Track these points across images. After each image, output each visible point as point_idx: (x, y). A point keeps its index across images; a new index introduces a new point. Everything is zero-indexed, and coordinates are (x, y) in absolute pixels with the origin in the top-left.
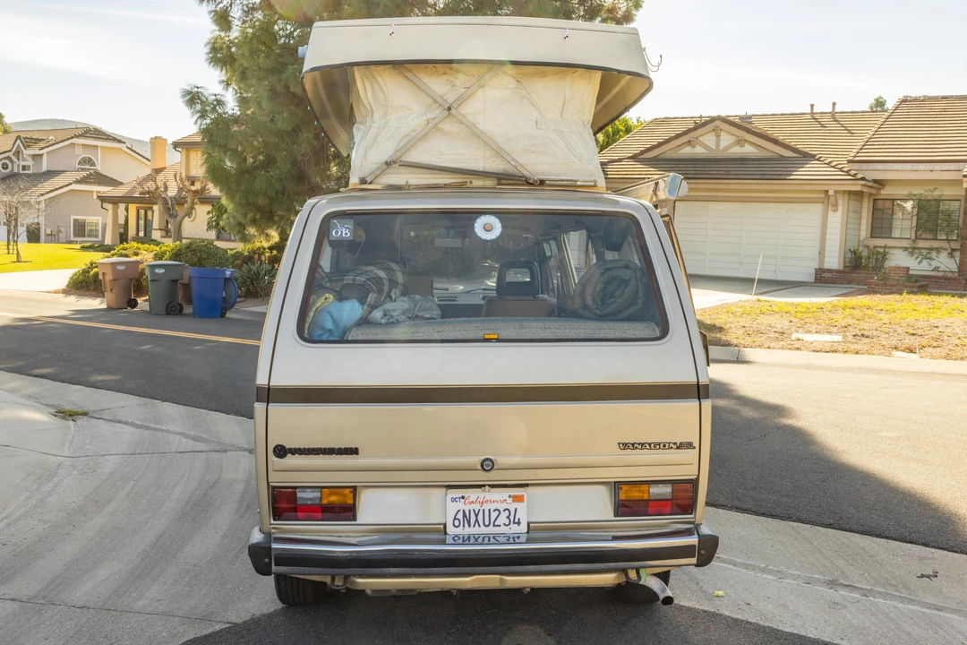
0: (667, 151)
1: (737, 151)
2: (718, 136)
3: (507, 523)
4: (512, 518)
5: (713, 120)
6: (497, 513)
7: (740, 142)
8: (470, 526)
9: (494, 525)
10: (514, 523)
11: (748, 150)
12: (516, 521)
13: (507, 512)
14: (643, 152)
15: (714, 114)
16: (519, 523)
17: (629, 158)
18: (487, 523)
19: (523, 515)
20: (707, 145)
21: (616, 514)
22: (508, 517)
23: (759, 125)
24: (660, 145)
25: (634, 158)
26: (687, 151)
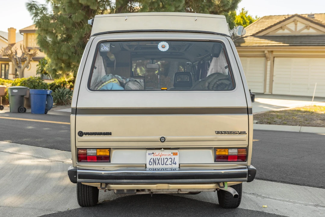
0: (270, 32)
1: (306, 32)
2: (296, 24)
3: (171, 163)
4: (173, 161)
5: (293, 16)
6: (167, 159)
7: (307, 27)
8: (156, 165)
9: (166, 165)
10: (174, 164)
11: (312, 31)
12: (174, 163)
13: (171, 159)
14: (257, 33)
15: (294, 14)
16: (175, 164)
17: (251, 36)
18: (163, 163)
19: (177, 160)
20: (291, 29)
21: (215, 161)
22: (171, 161)
23: (317, 18)
24: (266, 29)
25: (253, 35)
26: (280, 32)
